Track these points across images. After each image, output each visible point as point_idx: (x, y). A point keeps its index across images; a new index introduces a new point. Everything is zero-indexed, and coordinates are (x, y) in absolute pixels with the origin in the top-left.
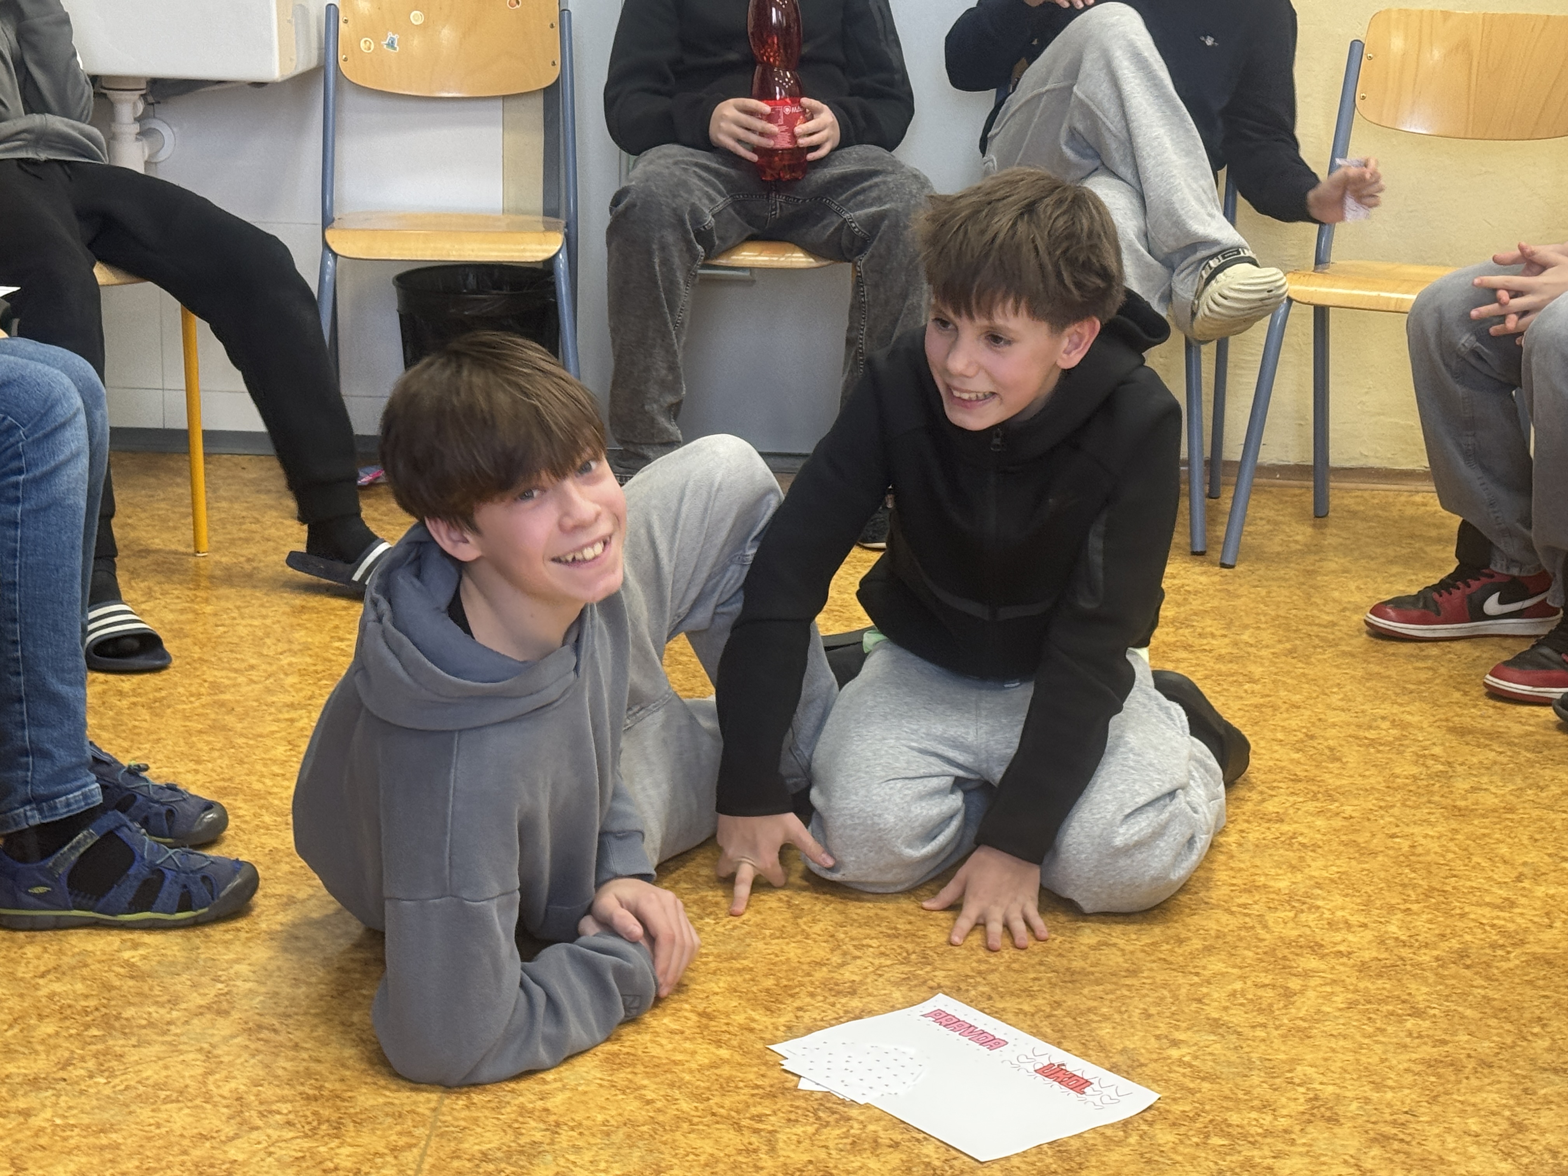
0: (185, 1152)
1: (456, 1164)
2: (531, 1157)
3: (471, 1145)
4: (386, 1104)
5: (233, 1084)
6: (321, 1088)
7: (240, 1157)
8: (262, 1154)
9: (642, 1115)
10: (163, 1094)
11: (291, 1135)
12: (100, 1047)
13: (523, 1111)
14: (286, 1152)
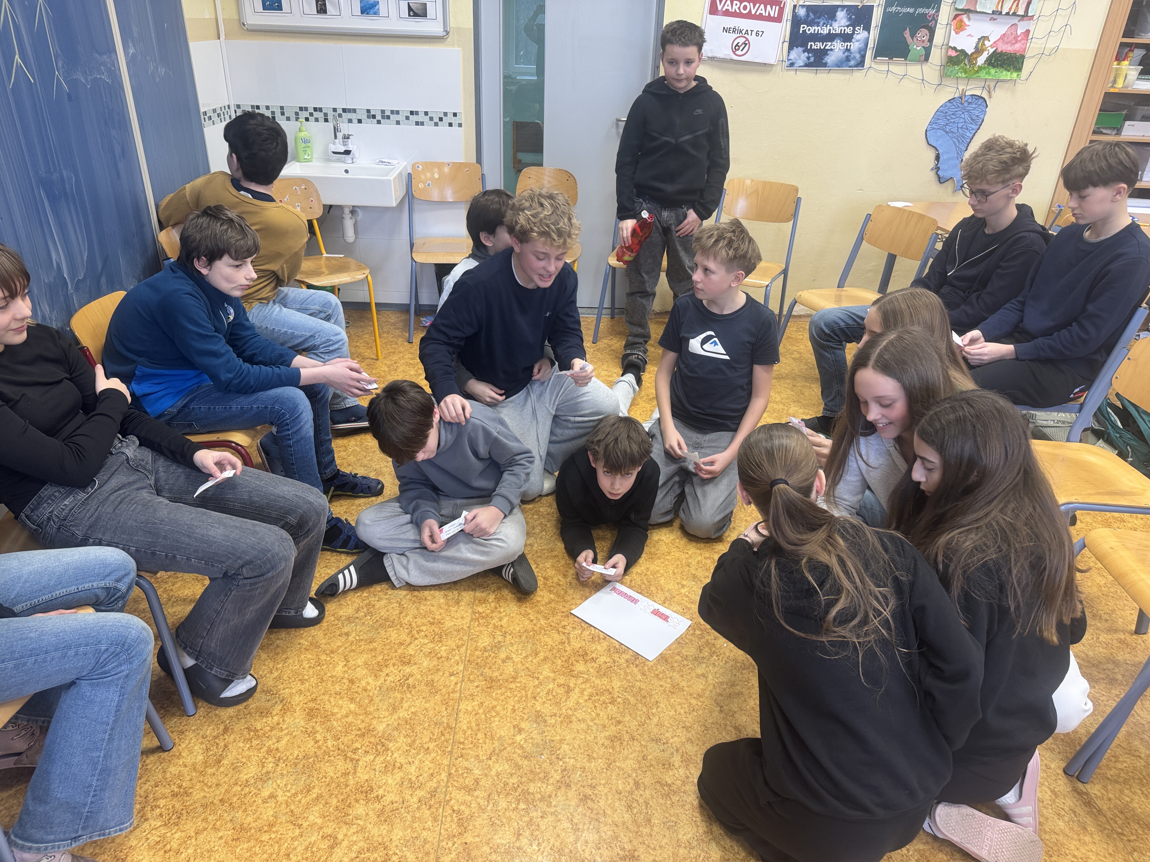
0: (396, 652)
1: (477, 653)
2: (499, 648)
3: (481, 645)
4: (455, 625)
5: (408, 618)
6: (434, 619)
7: (413, 653)
8: (419, 651)
9: (530, 627)
10: (388, 623)
11: (427, 641)
12: (367, 601)
13: (495, 627)
14: (426, 650)
